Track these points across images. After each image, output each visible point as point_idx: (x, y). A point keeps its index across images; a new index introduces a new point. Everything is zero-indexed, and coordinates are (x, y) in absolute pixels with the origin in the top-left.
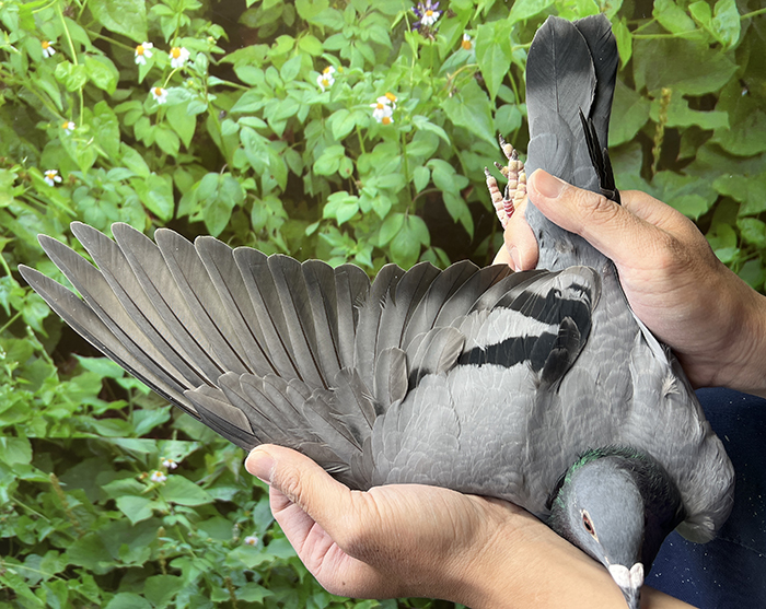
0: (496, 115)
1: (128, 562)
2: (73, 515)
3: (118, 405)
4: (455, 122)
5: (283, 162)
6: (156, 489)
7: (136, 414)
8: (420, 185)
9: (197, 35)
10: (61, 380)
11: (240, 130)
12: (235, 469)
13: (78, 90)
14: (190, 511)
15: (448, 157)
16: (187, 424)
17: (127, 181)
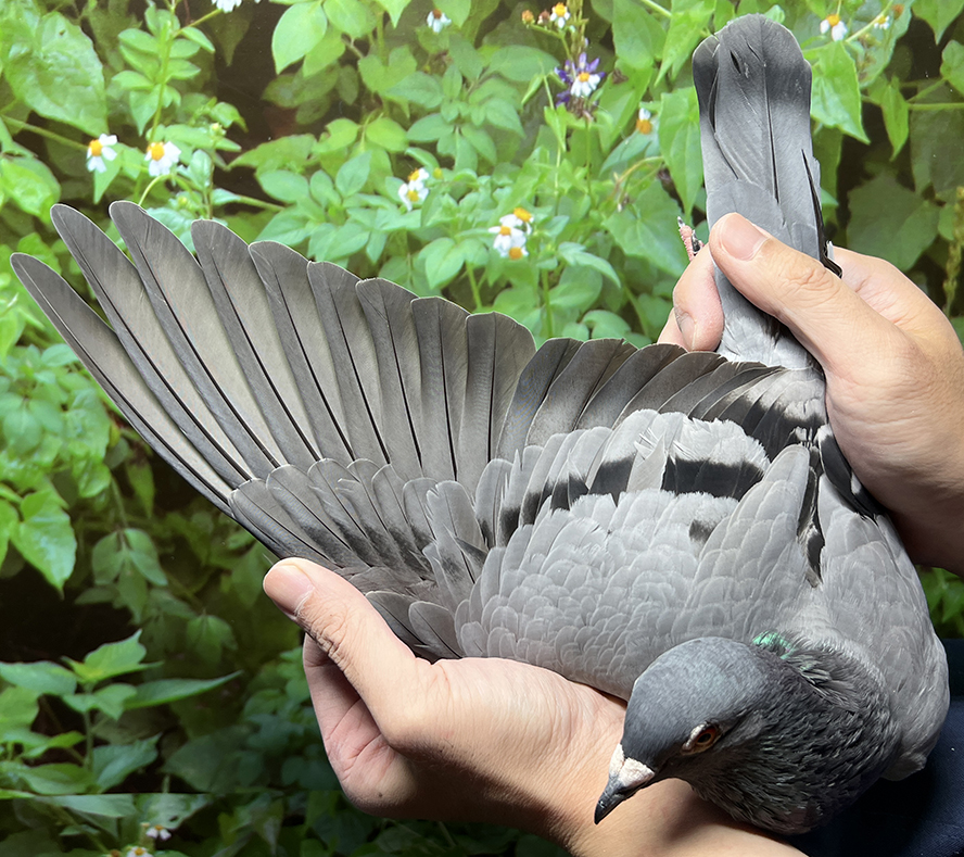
3: (66, 740)
4: (628, 250)
7: (99, 754)
9: (193, 122)
12: (270, 832)
15: (617, 306)
16: (185, 764)
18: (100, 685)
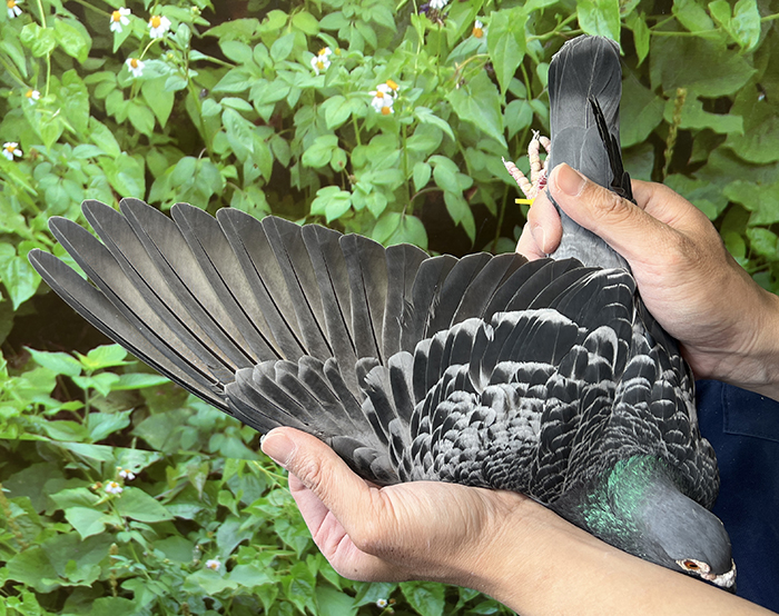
0: (506, 110)
1: (74, 580)
2: (16, 525)
3: (72, 406)
4: (460, 117)
5: (268, 150)
6: (110, 501)
7: (93, 417)
8: (420, 182)
9: (180, 4)
10: (10, 375)
11: (223, 111)
12: (199, 483)
13: (45, 55)
14: (146, 528)
15: (451, 154)
16: (148, 430)
17: (96, 160)
18: (96, 372)
